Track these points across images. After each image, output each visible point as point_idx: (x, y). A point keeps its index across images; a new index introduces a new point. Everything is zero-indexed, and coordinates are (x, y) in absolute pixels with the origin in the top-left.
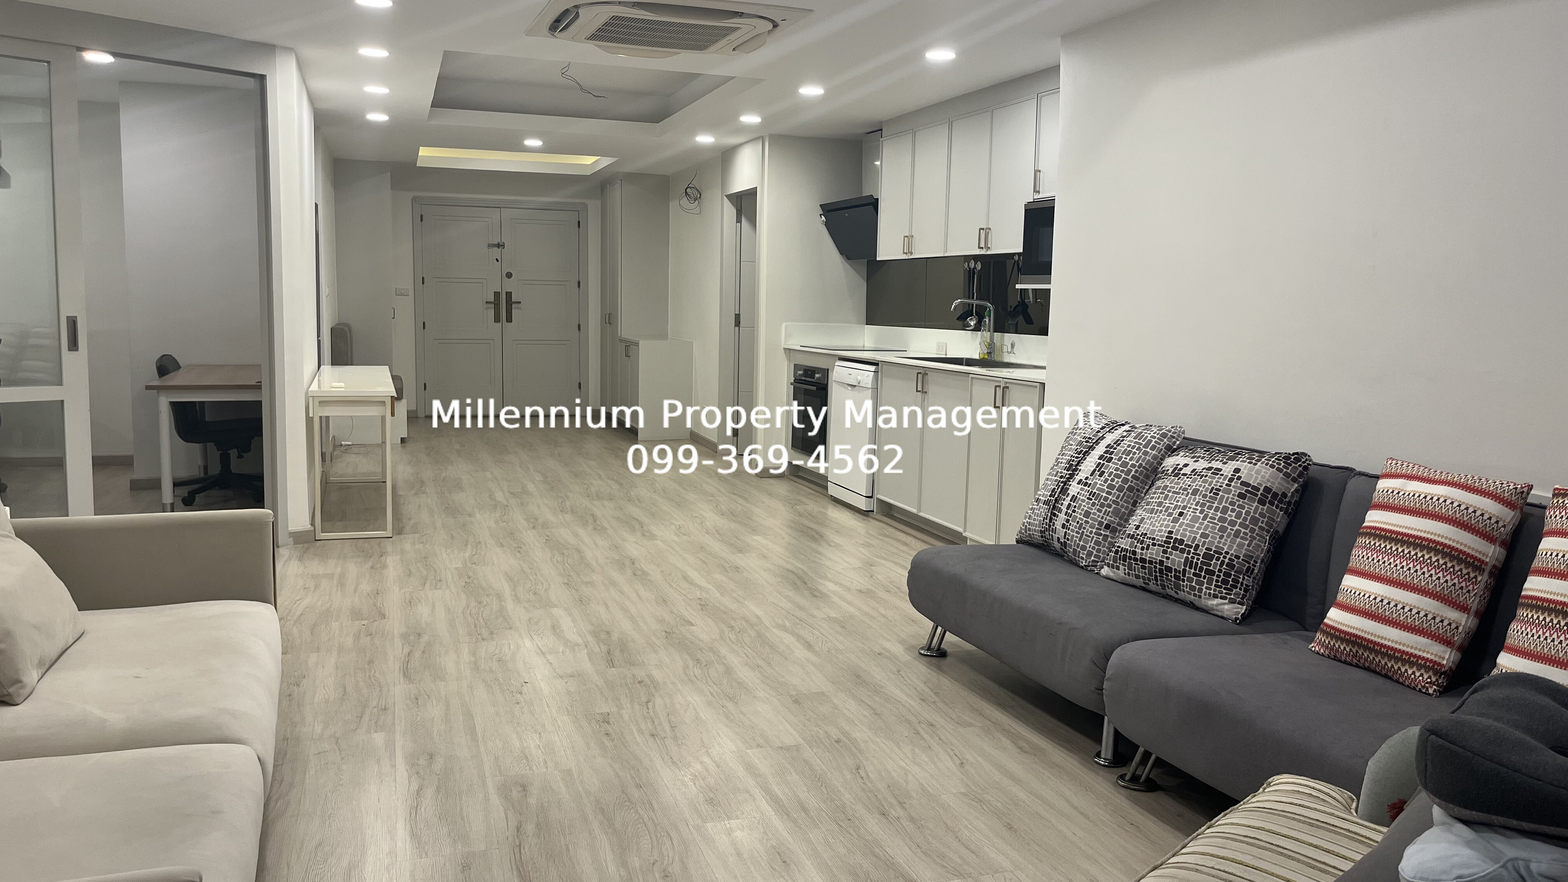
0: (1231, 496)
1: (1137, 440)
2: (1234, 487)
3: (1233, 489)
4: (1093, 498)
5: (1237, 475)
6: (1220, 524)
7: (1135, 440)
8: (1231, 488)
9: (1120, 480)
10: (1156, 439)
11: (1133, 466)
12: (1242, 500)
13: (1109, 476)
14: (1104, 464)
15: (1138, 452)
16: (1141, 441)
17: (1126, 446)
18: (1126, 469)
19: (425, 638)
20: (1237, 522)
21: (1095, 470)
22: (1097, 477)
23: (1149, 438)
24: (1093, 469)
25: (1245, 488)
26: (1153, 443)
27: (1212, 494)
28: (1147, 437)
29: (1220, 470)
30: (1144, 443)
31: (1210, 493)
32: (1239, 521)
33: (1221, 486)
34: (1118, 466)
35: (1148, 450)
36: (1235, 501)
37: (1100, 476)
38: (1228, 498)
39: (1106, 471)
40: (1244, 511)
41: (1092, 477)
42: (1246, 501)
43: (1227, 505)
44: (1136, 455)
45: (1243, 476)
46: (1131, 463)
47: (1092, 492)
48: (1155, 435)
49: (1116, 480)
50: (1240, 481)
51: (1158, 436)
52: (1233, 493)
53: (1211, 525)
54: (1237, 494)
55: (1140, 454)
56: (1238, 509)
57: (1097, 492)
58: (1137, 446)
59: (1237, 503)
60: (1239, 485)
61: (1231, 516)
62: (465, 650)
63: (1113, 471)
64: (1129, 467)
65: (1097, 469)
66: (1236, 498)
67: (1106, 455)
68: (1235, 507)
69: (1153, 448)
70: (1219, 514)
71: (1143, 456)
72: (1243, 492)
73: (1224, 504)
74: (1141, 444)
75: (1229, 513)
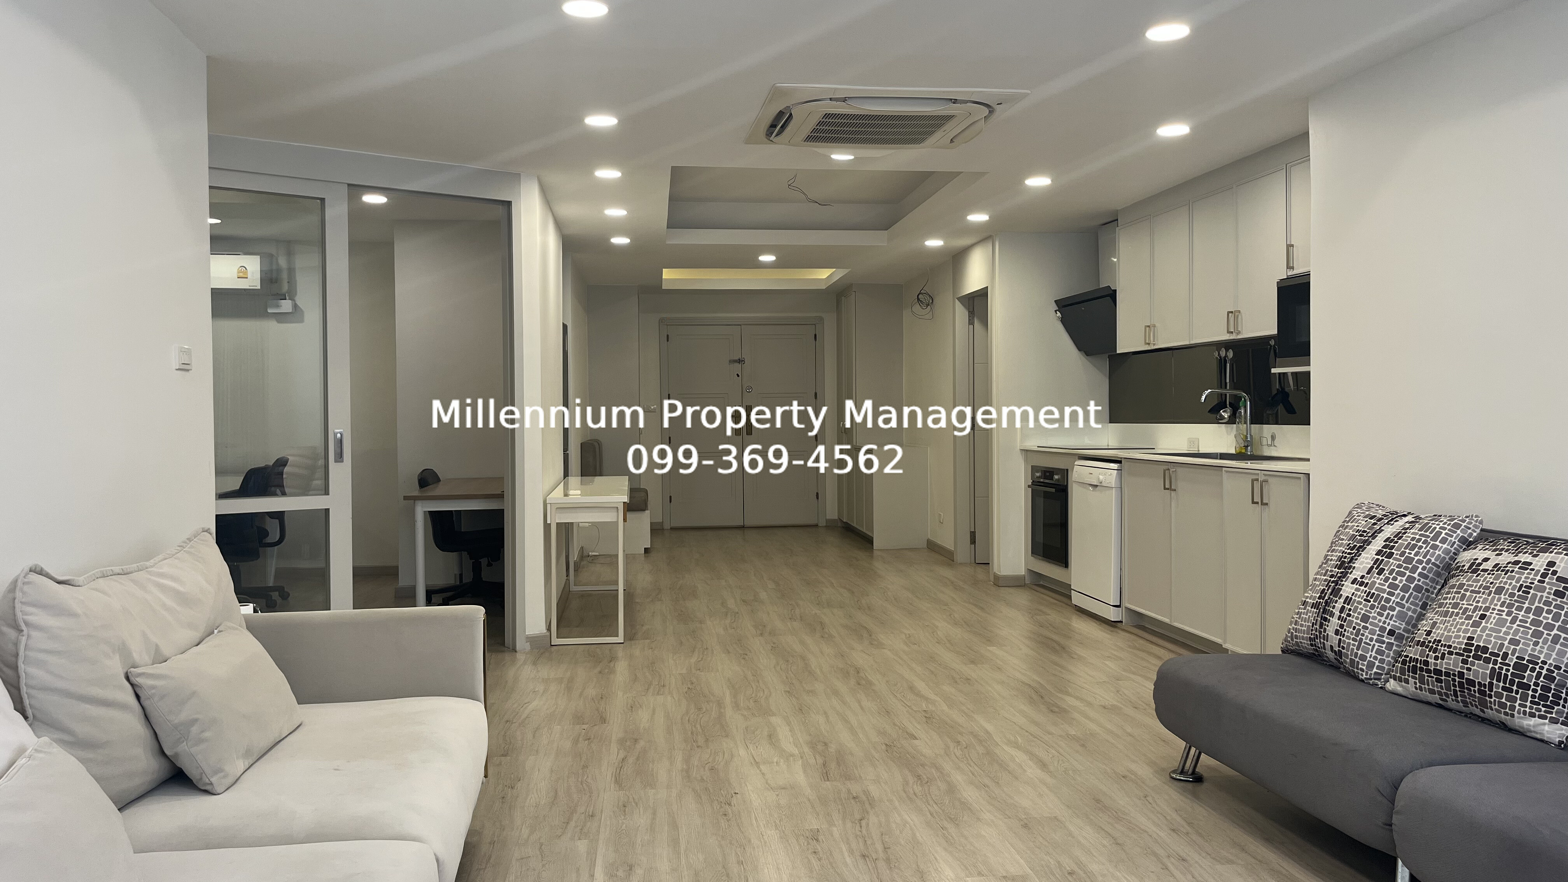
0: (1545, 594)
1: (1423, 533)
2: (1548, 583)
3: (1548, 587)
4: (1372, 600)
5: (1552, 569)
6: (1534, 628)
7: (1420, 533)
8: (1544, 584)
9: (1404, 579)
10: (1447, 531)
11: (1420, 562)
12: (1559, 599)
13: (1390, 574)
14: (1383, 560)
15: (1424, 546)
16: (1428, 534)
17: (1409, 539)
18: (1410, 567)
19: (642, 743)
20: (1554, 625)
21: (1372, 567)
22: (1375, 575)
24: (1369, 566)
26: (1443, 535)
27: (1520, 593)
28: (1435, 528)
29: (1530, 564)
30: (1431, 535)
31: (1518, 591)
32: (1557, 624)
33: (1533, 583)
34: (1401, 563)
35: (1437, 543)
36: (1550, 600)
37: (1379, 573)
38: (1542, 596)
39: (1386, 569)
40: (1563, 612)
41: (1369, 575)
43: (1541, 605)
44: (1423, 549)
45: (1559, 570)
46: (1416, 558)
47: (1370, 592)
48: (1446, 526)
49: (1399, 578)
50: (1555, 577)
51: (1449, 528)
52: (1547, 591)
53: (1522, 629)
54: (1552, 592)
55: (1428, 549)
56: (1555, 610)
57: (1377, 592)
58: (1424, 538)
59: (1554, 603)
60: (1554, 581)
61: (1547, 618)
62: (679, 758)
63: (1395, 567)
64: (1414, 563)
65: (1375, 566)
66: (1551, 597)
67: (1385, 550)
68: (1552, 608)
69: (1444, 541)
70: (1531, 616)
71: (1432, 551)
72: (1561, 589)
73: (1537, 604)
74: (1429, 537)
75: (1544, 614)
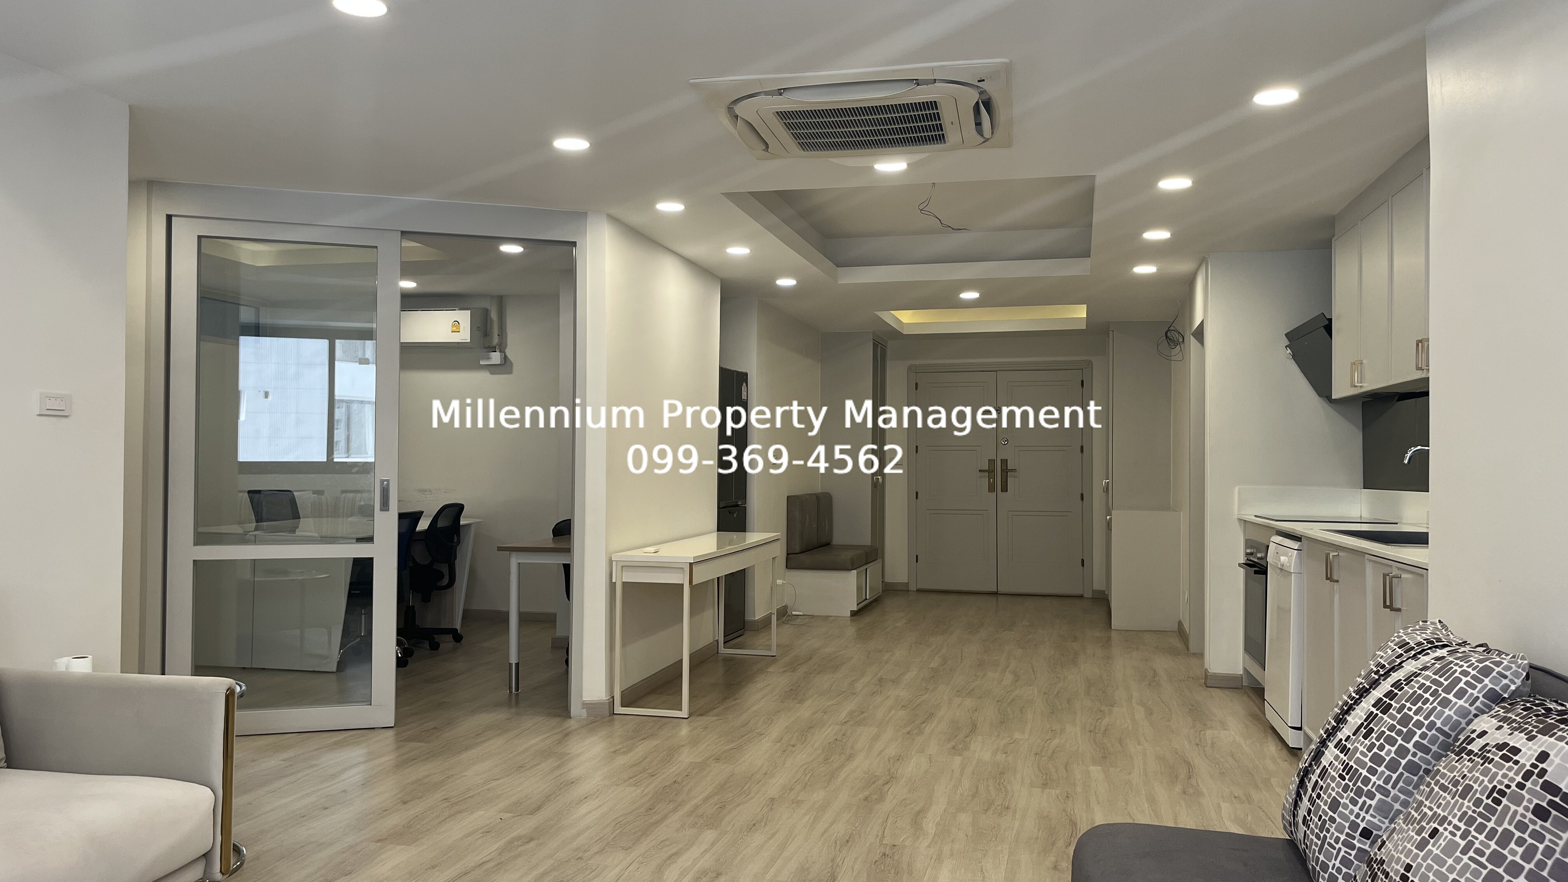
0: (1521, 810)
1: (1437, 677)
2: (1530, 791)
3: (1527, 796)
4: (1347, 777)
5: (1541, 766)
6: (1490, 867)
7: (1434, 677)
8: (1524, 792)
9: (1393, 749)
10: (1469, 678)
11: (1419, 725)
12: (1540, 822)
13: (1378, 739)
14: (1377, 715)
15: (1431, 699)
16: (1442, 680)
17: (1417, 686)
18: (1405, 730)
20: (1523, 868)
21: (1362, 724)
22: (1361, 738)
23: (1457, 674)
24: (1360, 722)
25: (1549, 797)
26: (1462, 685)
27: (1489, 801)
28: (1456, 671)
29: (1516, 751)
30: (1446, 683)
31: (1488, 798)
32: (1527, 867)
33: (1508, 787)
34: (1395, 723)
35: (1450, 696)
36: (1526, 821)
37: (1365, 737)
38: (1516, 812)
39: (1376, 729)
40: (1541, 847)
41: (1354, 737)
42: (1547, 825)
43: (1512, 828)
44: (1428, 705)
45: (1549, 770)
46: (1416, 718)
47: (1348, 764)
48: (1470, 670)
49: (1387, 747)
50: (1541, 781)
51: (1474, 672)
52: (1525, 803)
53: (1473, 866)
54: (1532, 807)
55: (1435, 704)
56: (1530, 841)
57: (1355, 766)
58: (1434, 687)
59: (1531, 827)
60: (1538, 788)
61: (1514, 853)
63: (1385, 730)
64: (1410, 726)
65: (1365, 724)
66: (1530, 815)
67: (1385, 699)
68: (1526, 836)
69: (1460, 694)
70: (1493, 845)
71: (1439, 708)
72: (1544, 804)
73: (1506, 825)
74: (1441, 684)
75: (1512, 845)
